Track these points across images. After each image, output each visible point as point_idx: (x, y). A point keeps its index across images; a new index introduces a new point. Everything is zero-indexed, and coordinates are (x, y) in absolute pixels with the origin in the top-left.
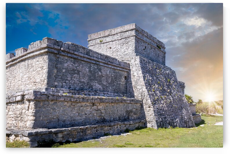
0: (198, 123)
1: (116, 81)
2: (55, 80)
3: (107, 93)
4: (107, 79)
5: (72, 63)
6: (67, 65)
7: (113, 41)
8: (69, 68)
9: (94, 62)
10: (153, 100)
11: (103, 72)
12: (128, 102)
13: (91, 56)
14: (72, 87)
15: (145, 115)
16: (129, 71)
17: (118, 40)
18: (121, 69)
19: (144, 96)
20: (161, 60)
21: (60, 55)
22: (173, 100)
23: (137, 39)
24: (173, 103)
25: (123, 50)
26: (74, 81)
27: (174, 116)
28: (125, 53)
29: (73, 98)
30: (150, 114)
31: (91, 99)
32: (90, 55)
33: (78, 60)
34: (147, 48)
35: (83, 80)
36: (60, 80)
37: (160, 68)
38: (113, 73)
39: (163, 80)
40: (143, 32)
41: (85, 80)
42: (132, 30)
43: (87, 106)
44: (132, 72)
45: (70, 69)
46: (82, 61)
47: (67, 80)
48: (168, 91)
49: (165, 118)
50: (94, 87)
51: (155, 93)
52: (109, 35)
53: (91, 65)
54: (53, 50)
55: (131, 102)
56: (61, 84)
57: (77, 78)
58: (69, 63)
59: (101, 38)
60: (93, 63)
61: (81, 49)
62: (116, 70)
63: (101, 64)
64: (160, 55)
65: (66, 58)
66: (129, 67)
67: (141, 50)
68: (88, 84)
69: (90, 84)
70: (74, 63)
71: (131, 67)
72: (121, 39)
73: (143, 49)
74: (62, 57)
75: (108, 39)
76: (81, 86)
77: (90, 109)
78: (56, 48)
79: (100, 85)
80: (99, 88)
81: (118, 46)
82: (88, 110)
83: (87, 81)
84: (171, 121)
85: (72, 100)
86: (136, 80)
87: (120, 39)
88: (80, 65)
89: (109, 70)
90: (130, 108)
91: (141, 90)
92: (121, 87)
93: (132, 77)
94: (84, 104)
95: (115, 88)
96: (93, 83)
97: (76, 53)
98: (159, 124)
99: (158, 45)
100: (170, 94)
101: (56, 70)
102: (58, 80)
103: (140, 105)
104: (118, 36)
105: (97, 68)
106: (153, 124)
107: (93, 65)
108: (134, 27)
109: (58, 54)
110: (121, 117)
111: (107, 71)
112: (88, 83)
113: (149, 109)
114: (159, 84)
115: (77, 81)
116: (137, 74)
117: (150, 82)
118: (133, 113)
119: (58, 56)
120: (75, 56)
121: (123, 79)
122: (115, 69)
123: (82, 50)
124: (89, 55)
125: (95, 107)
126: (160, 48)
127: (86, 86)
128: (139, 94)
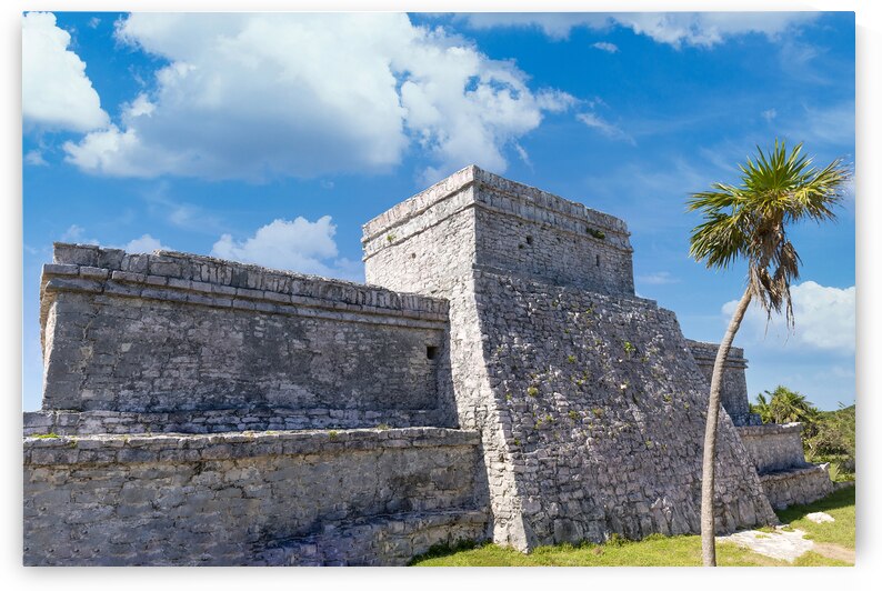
0: (811, 501)
1: (383, 364)
2: (84, 383)
3: (324, 411)
4: (334, 361)
5: (165, 320)
6: (140, 326)
7: (419, 233)
8: (148, 336)
9: (270, 308)
10: (523, 430)
11: (312, 339)
12: (398, 443)
13: (255, 289)
14: (162, 401)
15: (488, 489)
16: (443, 326)
17: (431, 226)
18: (403, 322)
19: (486, 416)
20: (611, 278)
21: (110, 295)
22: (648, 421)
23: (486, 215)
24: (648, 432)
25: (444, 259)
26: (176, 378)
27: (642, 489)
28: (451, 266)
29: (76, 451)
30: (502, 488)
31: (180, 446)
32: (252, 284)
33: (190, 308)
34: (536, 241)
35: (216, 375)
36: (106, 379)
37: (588, 304)
38: (365, 337)
39: (597, 349)
40: (519, 189)
41: (229, 373)
42: (465, 187)
43: (163, 475)
44: (452, 331)
45: (153, 338)
46: (213, 307)
47: (140, 378)
48: (623, 387)
49: (586, 498)
50: (270, 396)
51: (540, 402)
52: (409, 217)
53: (257, 318)
54: (76, 282)
55: (415, 444)
56: (108, 395)
57: (188, 369)
58: (148, 320)
59: (390, 228)
60: (262, 312)
61: (205, 268)
62: (381, 327)
63: (302, 312)
64: (602, 259)
65: (139, 303)
66: (447, 314)
67: (508, 251)
68: (240, 388)
69: (254, 386)
70: (174, 318)
71: (451, 311)
72: (439, 222)
73: (516, 245)
74: (118, 303)
75: (408, 229)
76: (209, 394)
77: (179, 485)
78: (90, 273)
79: (299, 384)
80: (299, 398)
81: (431, 246)
82: (173, 488)
83: (238, 377)
84: (619, 508)
85: (73, 459)
86: (461, 356)
87: (437, 224)
88: (200, 323)
89: (346, 330)
90: (414, 467)
91: (475, 395)
92: (410, 384)
93: (453, 346)
94: (145, 468)
95: (377, 391)
96: (270, 380)
97: (175, 283)
98: (539, 529)
99: (590, 227)
100: (629, 400)
101: (91, 348)
102: (99, 380)
103: (471, 450)
104: (431, 216)
105: (287, 328)
106: (512, 531)
107: (265, 319)
108: (470, 177)
109: (100, 294)
110: (364, 503)
111: (335, 334)
112: (243, 381)
113: (500, 465)
114: (567, 366)
115: (191, 377)
116: (468, 336)
117: (524, 358)
118: (431, 486)
119: (99, 299)
120: (176, 295)
121: (421, 356)
122: (377, 325)
123: (209, 271)
124: (247, 288)
125: (207, 477)
126: (602, 237)
127: (231, 394)
128: (469, 409)
